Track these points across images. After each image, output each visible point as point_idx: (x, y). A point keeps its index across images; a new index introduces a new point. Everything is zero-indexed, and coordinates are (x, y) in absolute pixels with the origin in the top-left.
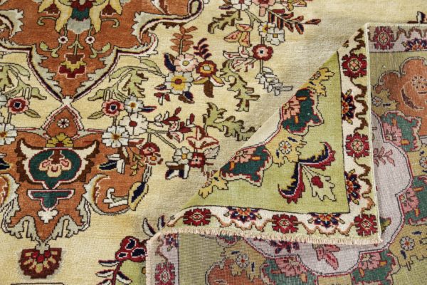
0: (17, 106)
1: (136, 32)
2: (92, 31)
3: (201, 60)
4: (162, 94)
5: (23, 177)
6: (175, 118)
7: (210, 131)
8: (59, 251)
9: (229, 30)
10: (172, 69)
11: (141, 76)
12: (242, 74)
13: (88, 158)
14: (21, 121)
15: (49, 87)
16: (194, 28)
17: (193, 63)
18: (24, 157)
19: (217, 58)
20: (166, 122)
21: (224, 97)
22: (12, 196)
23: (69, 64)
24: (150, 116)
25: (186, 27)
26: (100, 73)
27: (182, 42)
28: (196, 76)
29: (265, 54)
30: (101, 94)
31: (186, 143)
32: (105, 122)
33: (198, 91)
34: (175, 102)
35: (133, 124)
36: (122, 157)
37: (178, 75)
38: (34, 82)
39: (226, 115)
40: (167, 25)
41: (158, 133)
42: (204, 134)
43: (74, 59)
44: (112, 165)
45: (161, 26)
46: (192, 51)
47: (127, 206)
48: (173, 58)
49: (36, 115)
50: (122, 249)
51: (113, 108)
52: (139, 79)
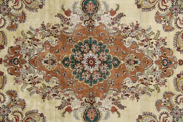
0: (155, 70)
1: (140, 52)
2: (140, 60)
3: (145, 41)
4: (152, 47)
5: (167, 67)
6: (156, 45)
7: (158, 39)
8: (179, 60)
9: (139, 36)
10: (147, 46)
11: (148, 51)
12: (147, 34)
13: (164, 58)
14: (157, 69)
15: (151, 66)
16: (139, 43)
17: (146, 42)
18: (164, 68)
19: (145, 38)
20: (157, 46)
21: (152, 37)
22: (170, 68)
23: (146, 63)
24: (156, 49)
25: (138, 44)
26: (148, 58)
27: (142, 44)
28: (148, 42)
29: (144, 30)
30: (152, 57)
31: (161, 43)
32: (157, 56)
33: (151, 41)
34: (153, 45)
35: (157, 51)
36: (163, 52)
37: (148, 45)
38: (150, 68)
39: (155, 36)
40: (138, 47)
41: (159, 47)
42: (159, 40)
43: (145, 62)
44: (165, 54)
45: (138, 48)
46: (143, 43)
47: (172, 51)
48: (145, 46)
49: (156, 67)
50: (178, 51)
51: (155, 55)
52: (149, 51)
